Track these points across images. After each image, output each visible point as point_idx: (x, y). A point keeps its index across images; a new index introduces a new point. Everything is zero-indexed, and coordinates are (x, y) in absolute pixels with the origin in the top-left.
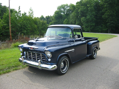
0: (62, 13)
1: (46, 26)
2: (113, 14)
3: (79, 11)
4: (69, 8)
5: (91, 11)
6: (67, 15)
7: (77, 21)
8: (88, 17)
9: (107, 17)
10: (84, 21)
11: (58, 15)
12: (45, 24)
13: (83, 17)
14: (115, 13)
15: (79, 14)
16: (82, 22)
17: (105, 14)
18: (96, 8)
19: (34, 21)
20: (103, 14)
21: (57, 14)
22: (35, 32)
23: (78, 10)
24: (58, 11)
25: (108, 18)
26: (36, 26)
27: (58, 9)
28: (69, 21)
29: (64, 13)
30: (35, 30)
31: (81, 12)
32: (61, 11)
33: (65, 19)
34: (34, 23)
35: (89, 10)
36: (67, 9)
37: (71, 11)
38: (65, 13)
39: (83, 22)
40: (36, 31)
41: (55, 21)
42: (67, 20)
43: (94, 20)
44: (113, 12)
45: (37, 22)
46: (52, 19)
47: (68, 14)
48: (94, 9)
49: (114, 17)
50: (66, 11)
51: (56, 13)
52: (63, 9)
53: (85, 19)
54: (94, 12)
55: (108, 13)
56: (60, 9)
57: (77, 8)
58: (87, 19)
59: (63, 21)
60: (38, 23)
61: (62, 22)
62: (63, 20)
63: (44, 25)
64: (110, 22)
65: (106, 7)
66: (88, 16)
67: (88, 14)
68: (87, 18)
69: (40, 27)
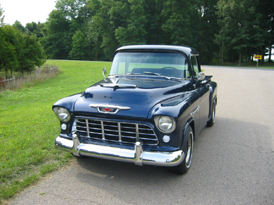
0: (68, 18)
1: (36, 47)
2: (184, 22)
3: (110, 12)
4: (84, 5)
5: (138, 13)
6: (80, 21)
7: (106, 36)
8: (131, 27)
9: (171, 27)
10: (122, 37)
11: (58, 21)
12: (32, 42)
13: (120, 28)
14: (188, 20)
15: (110, 20)
16: (117, 38)
17: (167, 22)
18: (148, 6)
19: (5, 35)
20: (162, 21)
21: (56, 17)
22: (11, 63)
23: (107, 11)
24: (58, 11)
25: (175, 30)
26: (11, 47)
27: (57, 7)
28: (86, 36)
29: (73, 16)
30: (9, 57)
31: (114, 14)
32: (66, 12)
33: (76, 30)
34: (6, 40)
35: (133, 12)
36: (80, 6)
37: (89, 12)
38: (76, 17)
39: (119, 39)
40: (12, 60)
41: (51, 36)
42: (82, 34)
43: (143, 35)
44: (185, 18)
45: (13, 38)
46: (45, 31)
47: (83, 18)
48: (143, 10)
49: (186, 29)
50: (77, 11)
51: (54, 15)
52: (69, 7)
53: (123, 31)
54: (144, 17)
55: (175, 20)
56: (63, 8)
57: (103, 7)
58: (128, 32)
59: (72, 36)
60: (17, 39)
61: (69, 37)
62: (70, 34)
63: (31, 46)
64: (178, 40)
65: (170, 6)
66: (131, 24)
67: (130, 21)
68: (129, 28)
69: (23, 51)
